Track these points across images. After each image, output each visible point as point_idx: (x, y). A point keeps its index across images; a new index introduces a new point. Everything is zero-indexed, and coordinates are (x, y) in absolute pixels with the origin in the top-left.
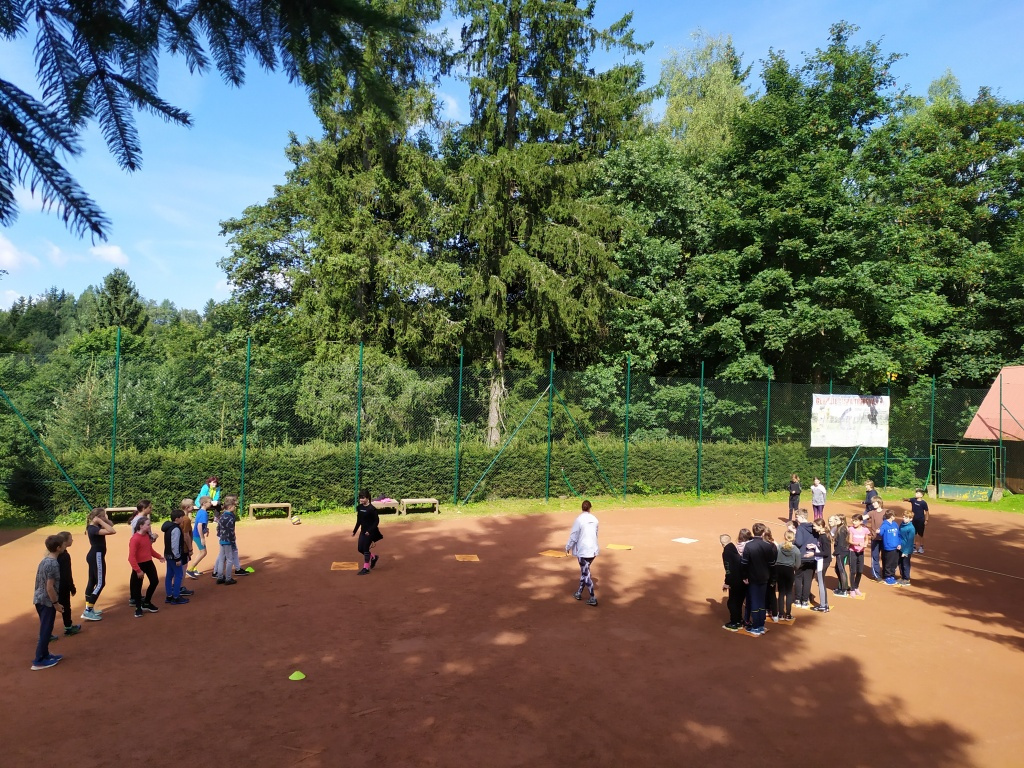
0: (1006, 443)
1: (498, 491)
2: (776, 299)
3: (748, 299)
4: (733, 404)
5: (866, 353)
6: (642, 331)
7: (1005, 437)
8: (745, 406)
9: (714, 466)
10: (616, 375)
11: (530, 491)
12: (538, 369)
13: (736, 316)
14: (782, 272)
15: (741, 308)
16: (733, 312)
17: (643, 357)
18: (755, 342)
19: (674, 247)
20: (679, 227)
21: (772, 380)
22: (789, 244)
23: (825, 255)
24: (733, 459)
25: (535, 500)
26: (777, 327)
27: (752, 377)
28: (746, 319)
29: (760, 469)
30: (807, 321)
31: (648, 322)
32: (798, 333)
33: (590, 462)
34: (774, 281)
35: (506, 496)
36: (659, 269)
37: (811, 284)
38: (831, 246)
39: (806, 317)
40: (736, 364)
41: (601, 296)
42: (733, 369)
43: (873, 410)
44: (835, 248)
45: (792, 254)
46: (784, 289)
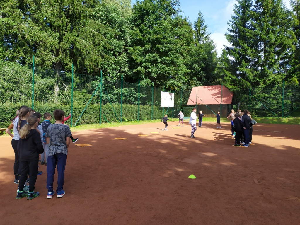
0: (198, 105)
2: (154, 62)
3: (145, 62)
4: (141, 94)
5: (171, 81)
6: (112, 70)
8: (144, 95)
9: (140, 112)
10: (103, 84)
12: (78, 80)
13: (142, 67)
14: (155, 54)
15: (144, 64)
16: (142, 65)
17: (113, 78)
18: (148, 75)
19: (121, 43)
20: (123, 37)
21: (153, 87)
22: (158, 46)
23: (167, 51)
24: (144, 110)
26: (154, 70)
27: (147, 85)
28: (146, 68)
29: (150, 113)
30: (163, 70)
31: (114, 67)
32: (161, 73)
33: (111, 111)
34: (154, 57)
36: (117, 49)
37: (161, 59)
38: (168, 48)
39: (162, 68)
40: (142, 81)
41: (101, 55)
42: (141, 83)
43: (171, 97)
44: (169, 49)
45: (158, 49)
46: (157, 60)
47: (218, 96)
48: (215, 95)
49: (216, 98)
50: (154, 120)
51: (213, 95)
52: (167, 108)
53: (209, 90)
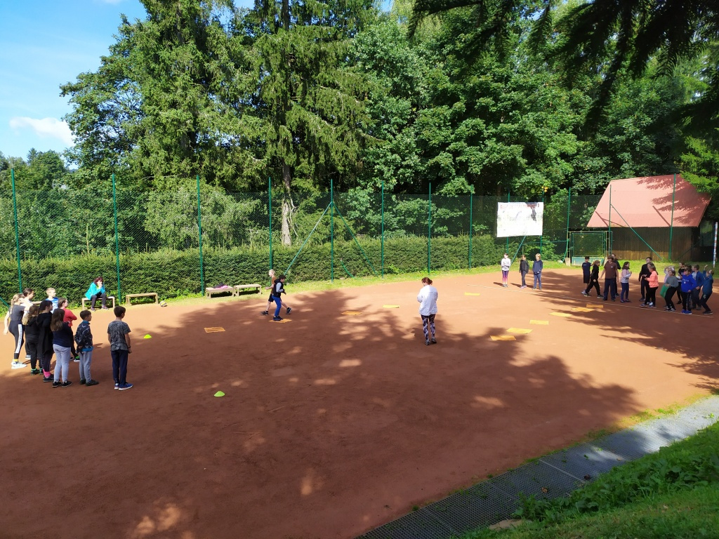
0: (612, 229)
1: (299, 277)
2: (475, 139)
3: (456, 140)
4: (448, 211)
5: (530, 174)
6: (386, 164)
7: (612, 225)
8: (455, 212)
9: (438, 253)
10: (370, 195)
11: (321, 276)
12: (316, 193)
13: (449, 151)
14: (478, 121)
15: (452, 146)
16: (447, 149)
17: (387, 181)
18: (462, 168)
19: (405, 103)
20: (409, 89)
21: (473, 194)
22: (483, 101)
23: (506, 109)
24: (449, 247)
25: (324, 281)
26: (476, 158)
27: (460, 192)
28: (456, 153)
29: (466, 254)
30: (495, 154)
31: (390, 157)
32: (490, 162)
33: (359, 254)
34: (474, 127)
35: (305, 280)
36: (396, 119)
37: (497, 129)
38: (510, 102)
39: (494, 151)
40: (450, 184)
41: (358, 139)
42: (448, 188)
43: (533, 211)
44: (512, 104)
45: (485, 108)
46: (480, 132)
47: (669, 203)
48: (662, 203)
49: (663, 209)
50: (481, 267)
51: (656, 201)
52: (521, 237)
53: (648, 187)
